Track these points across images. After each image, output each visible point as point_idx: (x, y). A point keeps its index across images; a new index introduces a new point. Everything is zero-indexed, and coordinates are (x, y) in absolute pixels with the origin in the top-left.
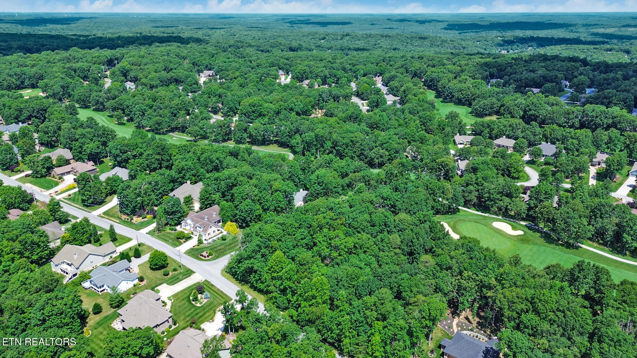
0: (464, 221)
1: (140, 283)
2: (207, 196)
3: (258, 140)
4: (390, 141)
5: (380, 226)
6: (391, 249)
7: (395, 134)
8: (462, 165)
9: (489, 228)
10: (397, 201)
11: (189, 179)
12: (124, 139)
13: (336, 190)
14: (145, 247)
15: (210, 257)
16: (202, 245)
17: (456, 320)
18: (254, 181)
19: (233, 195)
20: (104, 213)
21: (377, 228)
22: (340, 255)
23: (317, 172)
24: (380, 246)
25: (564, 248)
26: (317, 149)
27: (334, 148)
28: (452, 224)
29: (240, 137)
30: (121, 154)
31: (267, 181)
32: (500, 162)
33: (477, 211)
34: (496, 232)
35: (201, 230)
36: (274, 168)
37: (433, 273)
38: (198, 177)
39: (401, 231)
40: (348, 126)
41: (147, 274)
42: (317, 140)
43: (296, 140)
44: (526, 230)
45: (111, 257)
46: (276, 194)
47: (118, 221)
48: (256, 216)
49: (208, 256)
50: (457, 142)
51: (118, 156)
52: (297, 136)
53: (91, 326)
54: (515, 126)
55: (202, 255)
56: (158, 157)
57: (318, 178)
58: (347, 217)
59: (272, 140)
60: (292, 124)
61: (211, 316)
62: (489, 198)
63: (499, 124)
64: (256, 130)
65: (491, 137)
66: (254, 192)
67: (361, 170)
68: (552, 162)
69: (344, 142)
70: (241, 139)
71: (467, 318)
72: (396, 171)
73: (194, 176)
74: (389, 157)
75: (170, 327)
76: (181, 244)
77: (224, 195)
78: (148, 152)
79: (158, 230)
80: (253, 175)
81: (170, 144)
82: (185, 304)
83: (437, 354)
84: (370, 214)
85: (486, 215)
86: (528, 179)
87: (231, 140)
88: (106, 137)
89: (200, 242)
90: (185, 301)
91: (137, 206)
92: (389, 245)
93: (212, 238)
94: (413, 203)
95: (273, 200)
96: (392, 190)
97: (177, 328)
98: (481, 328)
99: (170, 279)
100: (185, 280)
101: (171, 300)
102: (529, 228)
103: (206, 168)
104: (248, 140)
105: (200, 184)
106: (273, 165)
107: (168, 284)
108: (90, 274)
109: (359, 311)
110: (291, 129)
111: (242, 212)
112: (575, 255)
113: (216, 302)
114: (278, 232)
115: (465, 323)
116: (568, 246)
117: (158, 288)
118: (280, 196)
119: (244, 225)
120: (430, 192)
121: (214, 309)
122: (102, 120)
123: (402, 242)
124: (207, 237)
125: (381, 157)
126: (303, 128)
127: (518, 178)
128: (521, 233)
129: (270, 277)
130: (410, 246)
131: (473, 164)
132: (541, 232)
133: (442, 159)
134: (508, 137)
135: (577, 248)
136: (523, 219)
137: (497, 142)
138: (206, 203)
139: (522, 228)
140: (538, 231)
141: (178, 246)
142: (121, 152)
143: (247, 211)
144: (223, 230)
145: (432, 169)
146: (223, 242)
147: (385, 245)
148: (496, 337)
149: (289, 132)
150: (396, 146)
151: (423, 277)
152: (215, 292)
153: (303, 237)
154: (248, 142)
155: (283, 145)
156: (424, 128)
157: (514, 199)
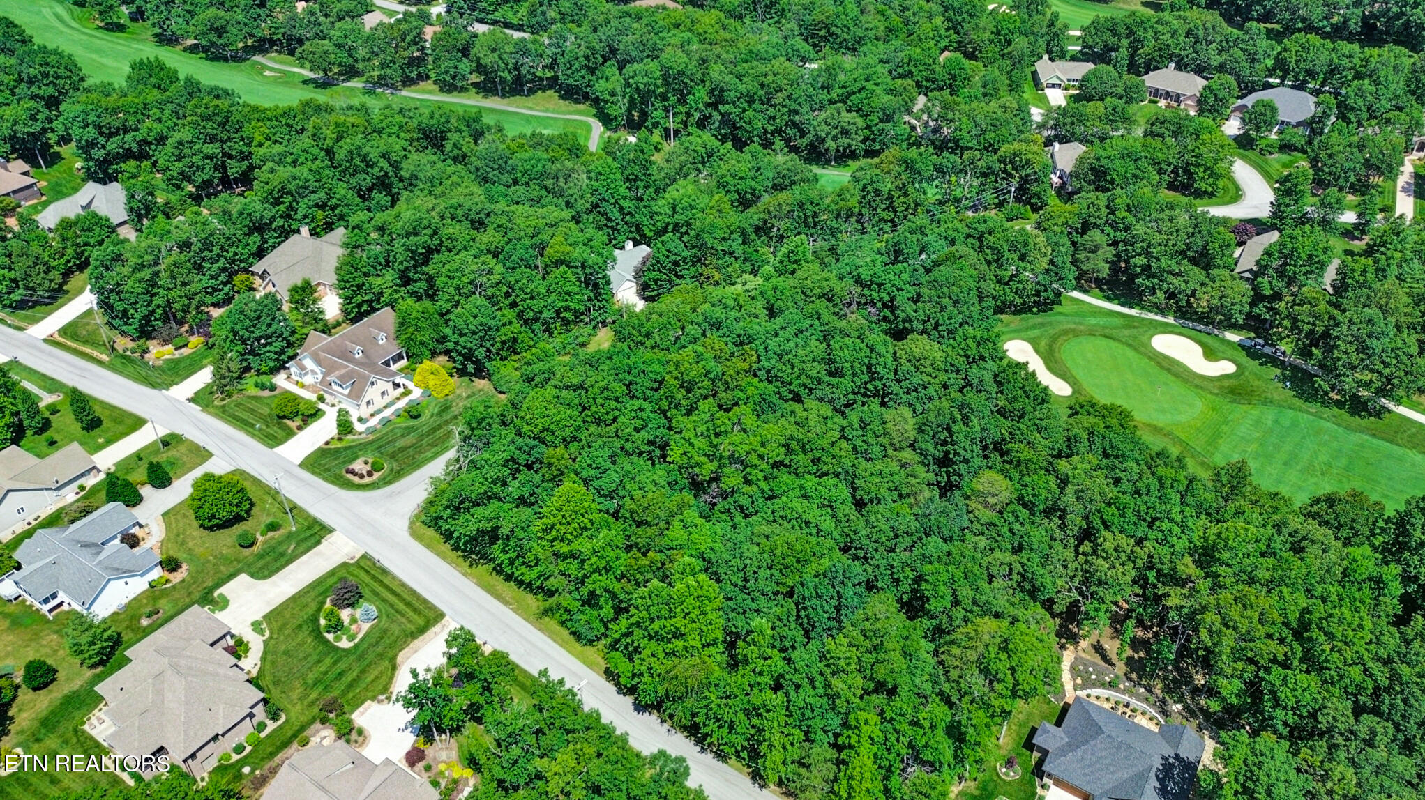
0: (1076, 333)
1: (167, 575)
2: (359, 281)
3: (503, 81)
4: (870, 86)
5: (855, 375)
6: (890, 452)
7: (881, 61)
8: (1067, 156)
9: (1144, 354)
10: (898, 290)
11: (305, 217)
12: (106, 90)
13: (725, 245)
14: (183, 448)
15: (376, 475)
16: (350, 437)
17: (1068, 657)
18: (488, 237)
19: (430, 280)
20: (64, 331)
21: (846, 382)
22: (747, 481)
23: (672, 194)
24: (859, 442)
25: (1345, 414)
26: (666, 110)
27: (714, 105)
28: (1043, 344)
29: (452, 71)
30: (101, 140)
31: (530, 231)
32: (1169, 149)
33: (1108, 299)
34: (1162, 367)
35: (346, 392)
36: (549, 182)
37: (1010, 530)
38: (333, 209)
39: (916, 390)
40: (753, 38)
41: (191, 544)
42: (667, 85)
43: (609, 82)
44: (1242, 357)
45: (82, 488)
46: (558, 272)
47: (104, 357)
48: (503, 342)
49: (370, 474)
50: (1044, 80)
51: (91, 144)
52: (611, 69)
53: (21, 732)
54: (1201, 33)
55: (353, 472)
56: (210, 149)
57: (675, 212)
58: (762, 348)
59: (541, 79)
60: (595, 30)
61: (384, 679)
62: (1147, 269)
63: (1160, 28)
64: (494, 50)
65: (1133, 68)
66: (490, 272)
67: (793, 183)
68: (1301, 142)
69: (742, 88)
70: (454, 77)
71: (1098, 649)
72: (889, 186)
73: (322, 207)
74: (867, 132)
75: (261, 727)
76: (290, 434)
77: (405, 280)
78: (178, 136)
79: (223, 386)
80: (488, 215)
81: (246, 105)
82: (301, 644)
83: (1024, 769)
84: (826, 337)
85: (1134, 312)
86: (1236, 195)
87: (428, 77)
88: (55, 85)
89: (345, 426)
90: (305, 631)
91: (152, 313)
92: (885, 441)
93: (379, 411)
94: (946, 301)
95: (549, 292)
96: (885, 258)
97: (280, 727)
98: (1140, 678)
99: (261, 556)
100: (304, 558)
101: (261, 632)
102: (1252, 353)
103: (354, 182)
104: (475, 78)
105: (340, 233)
106: (544, 174)
107: (252, 576)
108: (17, 555)
109: (812, 681)
110: (593, 49)
111: (461, 335)
112: (1374, 436)
113: (395, 630)
114: (567, 416)
115: (1094, 665)
116: (1357, 406)
117: (224, 590)
118: (568, 279)
119: (470, 368)
120: (990, 257)
121: (390, 654)
122: (57, 16)
123: (920, 431)
124: (365, 412)
125: (846, 133)
126: (626, 43)
127: (1211, 195)
128: (1227, 367)
129: (549, 553)
130: (944, 443)
131: (1098, 159)
132: (1282, 365)
133: (1016, 146)
134: (1181, 66)
135: (1380, 413)
136: (1235, 327)
137: (1153, 80)
138: (358, 299)
139: (1230, 352)
140: (1273, 360)
141: (279, 442)
142: (101, 134)
143: (474, 333)
144: (410, 385)
145: (985, 175)
146: (412, 423)
147: (872, 440)
148: (1179, 706)
149: (587, 58)
150: (887, 98)
151: (983, 542)
152: (394, 593)
153: (639, 423)
154: (475, 85)
155: (572, 94)
156: (954, 37)
157: (1214, 272)
